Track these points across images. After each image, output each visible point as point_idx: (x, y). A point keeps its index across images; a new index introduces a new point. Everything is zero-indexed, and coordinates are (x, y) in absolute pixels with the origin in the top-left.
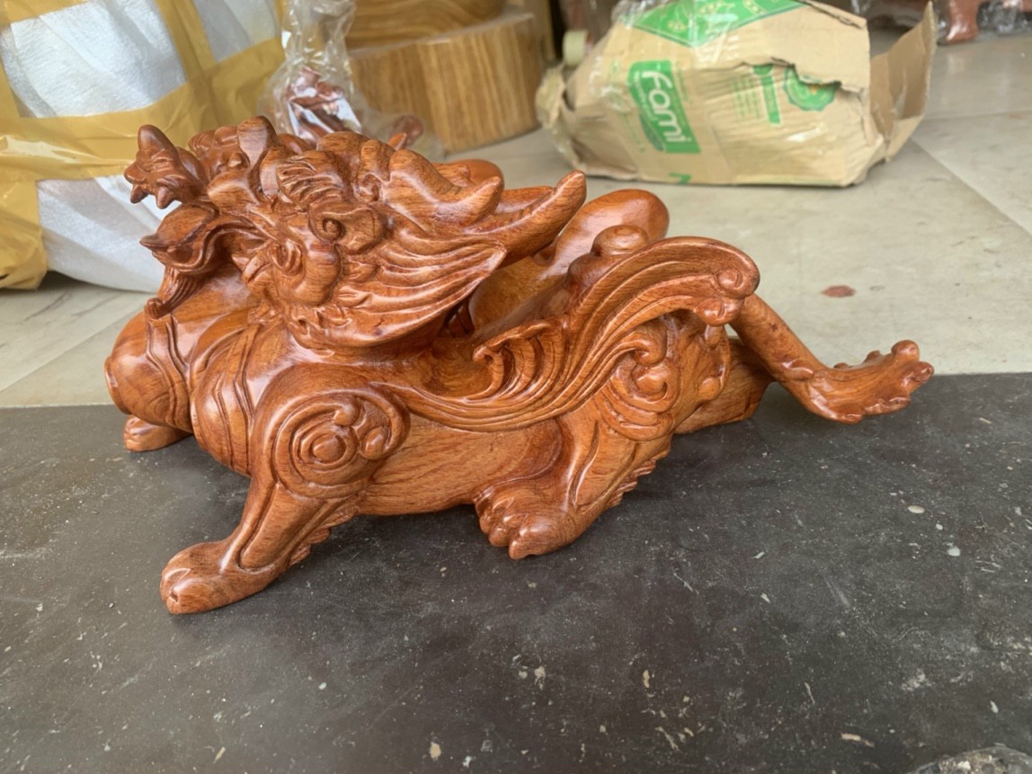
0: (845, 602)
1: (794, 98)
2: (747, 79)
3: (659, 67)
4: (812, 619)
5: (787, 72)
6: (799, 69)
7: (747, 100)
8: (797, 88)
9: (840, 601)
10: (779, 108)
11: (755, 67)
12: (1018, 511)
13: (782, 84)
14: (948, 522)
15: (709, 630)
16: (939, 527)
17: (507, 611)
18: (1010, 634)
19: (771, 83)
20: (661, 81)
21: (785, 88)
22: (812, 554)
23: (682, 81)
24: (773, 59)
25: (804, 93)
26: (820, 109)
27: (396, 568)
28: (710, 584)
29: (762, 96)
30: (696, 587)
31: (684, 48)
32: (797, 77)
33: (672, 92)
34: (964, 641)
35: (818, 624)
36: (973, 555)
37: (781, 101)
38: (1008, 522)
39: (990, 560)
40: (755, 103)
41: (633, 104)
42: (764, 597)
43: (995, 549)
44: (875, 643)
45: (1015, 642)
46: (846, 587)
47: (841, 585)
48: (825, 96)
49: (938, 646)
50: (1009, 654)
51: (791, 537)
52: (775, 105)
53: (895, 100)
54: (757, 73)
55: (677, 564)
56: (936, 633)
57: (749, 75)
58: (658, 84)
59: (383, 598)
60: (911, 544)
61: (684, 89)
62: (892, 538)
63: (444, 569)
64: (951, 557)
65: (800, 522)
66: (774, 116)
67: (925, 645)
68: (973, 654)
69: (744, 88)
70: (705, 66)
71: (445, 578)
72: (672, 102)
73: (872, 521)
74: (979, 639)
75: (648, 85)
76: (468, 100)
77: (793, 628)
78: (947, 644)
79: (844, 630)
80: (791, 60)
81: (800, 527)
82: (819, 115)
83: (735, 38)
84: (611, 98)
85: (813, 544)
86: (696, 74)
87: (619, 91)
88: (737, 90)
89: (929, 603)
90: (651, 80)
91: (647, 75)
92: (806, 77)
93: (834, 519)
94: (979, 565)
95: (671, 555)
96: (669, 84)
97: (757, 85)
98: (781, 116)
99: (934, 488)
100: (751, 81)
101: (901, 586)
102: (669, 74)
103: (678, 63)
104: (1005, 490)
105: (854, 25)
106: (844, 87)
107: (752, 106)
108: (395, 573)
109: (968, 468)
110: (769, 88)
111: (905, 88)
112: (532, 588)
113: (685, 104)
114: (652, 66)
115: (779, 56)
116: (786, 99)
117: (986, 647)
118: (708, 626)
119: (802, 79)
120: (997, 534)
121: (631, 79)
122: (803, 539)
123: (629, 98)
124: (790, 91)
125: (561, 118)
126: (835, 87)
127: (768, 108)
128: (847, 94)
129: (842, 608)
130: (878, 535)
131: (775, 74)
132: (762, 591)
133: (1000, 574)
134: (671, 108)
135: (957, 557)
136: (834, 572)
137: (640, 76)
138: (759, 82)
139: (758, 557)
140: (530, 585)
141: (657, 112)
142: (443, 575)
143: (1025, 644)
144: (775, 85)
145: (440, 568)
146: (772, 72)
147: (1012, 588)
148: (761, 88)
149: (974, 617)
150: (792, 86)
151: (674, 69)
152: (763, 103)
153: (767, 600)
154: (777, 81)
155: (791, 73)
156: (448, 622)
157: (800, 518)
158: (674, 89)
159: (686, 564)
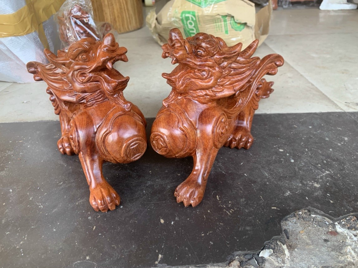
0: (267, 175)
1: (233, 27)
2: (219, 19)
3: (191, 13)
4: (259, 180)
5: (231, 18)
6: (235, 18)
7: (219, 26)
8: (234, 23)
9: (265, 175)
10: (228, 30)
11: (222, 16)
12: (307, 150)
13: (229, 22)
14: (290, 153)
15: (232, 184)
16: (288, 155)
17: (173, 182)
18: (308, 180)
19: (226, 21)
20: (192, 18)
21: (230, 23)
22: (256, 163)
23: (198, 18)
24: (228, 14)
25: (236, 25)
26: (241, 31)
27: (135, 172)
28: (230, 172)
29: (223, 25)
30: (226, 173)
31: (200, 8)
32: (234, 20)
33: (195, 22)
34: (298, 183)
35: (261, 181)
36: (297, 161)
37: (229, 27)
38: (304, 153)
39: (301, 163)
40: (221, 27)
41: (182, 24)
42: (245, 174)
43: (302, 160)
44: (276, 185)
45: (310, 182)
46: (266, 171)
47: (265, 171)
48: (242, 27)
49: (292, 184)
50: (309, 185)
51: (249, 159)
52: (227, 28)
53: (259, 29)
54: (222, 18)
55: (219, 167)
56: (291, 181)
57: (220, 18)
58: (191, 19)
59: (133, 181)
60: (281, 159)
61: (199, 21)
62: (276, 158)
63: (150, 172)
64: (292, 162)
65: (251, 154)
66: (227, 32)
67: (289, 184)
68: (300, 186)
69: (218, 22)
70: (206, 14)
71: (151, 174)
72: (195, 25)
73: (270, 154)
74: (301, 182)
75: (187, 19)
76: (118, 17)
77: (255, 182)
78: (294, 184)
79: (268, 182)
80: (233, 15)
81: (251, 156)
82: (240, 33)
83: (216, 6)
84: (175, 22)
85: (255, 160)
86: (203, 16)
87: (178, 20)
88: (216, 23)
89: (288, 174)
90: (188, 17)
91: (187, 15)
92: (237, 20)
93: (260, 153)
94: (299, 164)
95: (217, 165)
96: (194, 19)
97: (222, 22)
98: (229, 32)
99: (285, 144)
100: (220, 20)
101: (280, 170)
102: (194, 16)
103: (197, 13)
104: (303, 144)
105: (251, 5)
106: (248, 25)
107: (220, 28)
108: (134, 173)
109: (293, 139)
110: (225, 23)
111: (262, 25)
112: (179, 176)
113: (199, 26)
114: (189, 13)
115: (230, 13)
116: (231, 27)
117: (303, 184)
118: (231, 183)
119: (236, 21)
120: (302, 156)
121: (182, 16)
122: (253, 159)
123: (181, 22)
124: (232, 24)
125: (155, 27)
126: (245, 24)
127: (225, 29)
128: (248, 27)
129: (266, 177)
130: (272, 157)
131: (228, 19)
132: (244, 173)
133: (304, 166)
134: (194, 27)
135: (293, 162)
136: (263, 167)
137: (185, 15)
138: (223, 21)
139: (241, 164)
140: (178, 175)
141: (190, 28)
142: (151, 173)
143: (312, 182)
144: (228, 22)
145: (149, 171)
146: (227, 18)
147: (308, 169)
148: (223, 23)
149: (299, 177)
150: (233, 23)
151: (196, 14)
152: (223, 27)
153: (246, 175)
154: (229, 21)
155: (232, 19)
156: (156, 186)
157: (251, 153)
158: (196, 21)
159: (222, 167)
